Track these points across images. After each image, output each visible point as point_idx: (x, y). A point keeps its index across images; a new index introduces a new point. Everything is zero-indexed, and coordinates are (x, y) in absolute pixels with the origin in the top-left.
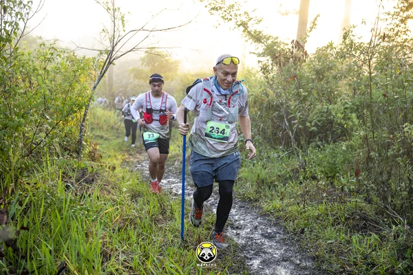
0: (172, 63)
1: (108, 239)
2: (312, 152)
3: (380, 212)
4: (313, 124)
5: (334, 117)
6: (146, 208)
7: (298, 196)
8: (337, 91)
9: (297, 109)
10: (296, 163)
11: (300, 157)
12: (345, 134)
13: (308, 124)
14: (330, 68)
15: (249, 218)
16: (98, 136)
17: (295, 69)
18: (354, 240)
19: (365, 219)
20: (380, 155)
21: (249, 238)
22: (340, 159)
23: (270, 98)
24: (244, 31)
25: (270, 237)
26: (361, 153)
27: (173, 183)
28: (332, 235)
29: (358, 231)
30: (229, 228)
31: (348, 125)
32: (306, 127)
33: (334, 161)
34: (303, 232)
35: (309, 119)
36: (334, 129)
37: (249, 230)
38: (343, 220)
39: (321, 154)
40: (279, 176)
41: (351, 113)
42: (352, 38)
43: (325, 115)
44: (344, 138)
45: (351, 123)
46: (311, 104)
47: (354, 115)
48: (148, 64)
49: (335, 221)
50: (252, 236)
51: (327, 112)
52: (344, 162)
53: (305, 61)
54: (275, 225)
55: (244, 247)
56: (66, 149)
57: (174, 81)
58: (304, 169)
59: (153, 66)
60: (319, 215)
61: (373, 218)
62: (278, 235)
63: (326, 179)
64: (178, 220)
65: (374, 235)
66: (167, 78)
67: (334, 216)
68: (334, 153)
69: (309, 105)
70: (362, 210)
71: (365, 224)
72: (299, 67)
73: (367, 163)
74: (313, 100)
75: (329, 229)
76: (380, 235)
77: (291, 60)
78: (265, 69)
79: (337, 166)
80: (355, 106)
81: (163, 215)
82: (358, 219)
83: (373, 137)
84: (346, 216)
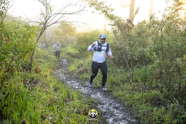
0: (73, 28)
1: (44, 110)
2: (136, 70)
3: (166, 97)
4: (136, 57)
5: (146, 54)
6: (61, 95)
7: (129, 89)
8: (147, 42)
9: (129, 50)
10: (129, 74)
11: (131, 72)
12: (150, 61)
13: (134, 57)
14: (144, 32)
15: (107, 99)
16: (39, 61)
17: (128, 32)
18: (154, 110)
19: (159, 100)
20: (166, 71)
21: (108, 109)
22: (148, 73)
23: (117, 45)
24: (105, 15)
25: (117, 108)
26: (158, 70)
27: (73, 83)
28: (144, 108)
29: (156, 106)
30: (99, 104)
31: (152, 58)
32: (133, 58)
33: (146, 74)
34: (131, 106)
36: (146, 59)
37: (107, 105)
38: (150, 101)
39: (140, 70)
40: (121, 80)
41: (153, 52)
42: (154, 19)
43: (142, 53)
44: (150, 63)
47: (154, 53)
48: (62, 28)
49: (146, 101)
50: (109, 108)
51: (143, 51)
52: (150, 74)
53: (133, 29)
54: (119, 103)
55: (105, 113)
56: (24, 68)
57: (74, 36)
58: (132, 77)
59: (64, 29)
60: (139, 99)
61: (163, 100)
62: (120, 107)
63: (142, 82)
64: (75, 100)
65: (163, 108)
66: (70, 35)
67: (146, 99)
68: (146, 70)
69: (135, 48)
70: (158, 96)
71: (159, 103)
72: (130, 31)
73: (160, 75)
74: (136, 46)
75: (143, 105)
76: (166, 107)
77: (127, 28)
78: (115, 32)
79: (147, 76)
80: (155, 49)
81: (69, 98)
82: (156, 100)
83: (163, 63)
84: (151, 99)
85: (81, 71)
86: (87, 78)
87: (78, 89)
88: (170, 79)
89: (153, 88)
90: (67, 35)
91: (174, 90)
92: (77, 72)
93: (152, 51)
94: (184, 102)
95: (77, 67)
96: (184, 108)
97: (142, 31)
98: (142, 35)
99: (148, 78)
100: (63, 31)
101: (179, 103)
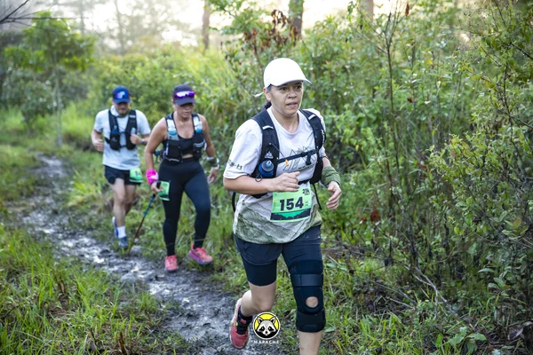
0: (82, 41)
3: (407, 279)
5: (339, 134)
6: (34, 291)
8: (347, 90)
12: (360, 158)
18: (364, 326)
19: (382, 292)
20: (408, 192)
22: (352, 197)
23: (244, 102)
26: (380, 192)
27: (86, 246)
28: (331, 321)
29: (372, 311)
31: (360, 146)
33: (343, 203)
34: (290, 316)
36: (343, 152)
38: (350, 295)
41: (365, 127)
44: (359, 165)
45: (364, 143)
47: (370, 130)
49: (338, 297)
51: (333, 124)
52: (356, 204)
53: (294, 44)
57: (87, 70)
59: (49, 45)
61: (394, 289)
63: (329, 231)
64: (88, 308)
65: (393, 316)
66: (74, 66)
67: (337, 289)
70: (376, 279)
71: (381, 300)
72: (284, 55)
73: (390, 205)
75: (328, 311)
76: (403, 315)
77: (273, 42)
78: (232, 56)
79: (347, 210)
80: (374, 114)
81: (62, 302)
82: (372, 293)
83: (397, 165)
84: (354, 288)
86: (134, 226)
87: (101, 265)
88: (423, 220)
89: (363, 253)
90: (61, 67)
91: (430, 255)
92: (100, 205)
94: (462, 294)
95: (99, 188)
96: (460, 313)
97: (327, 53)
98: (328, 65)
99: (350, 216)
100: (46, 52)
101: (446, 297)
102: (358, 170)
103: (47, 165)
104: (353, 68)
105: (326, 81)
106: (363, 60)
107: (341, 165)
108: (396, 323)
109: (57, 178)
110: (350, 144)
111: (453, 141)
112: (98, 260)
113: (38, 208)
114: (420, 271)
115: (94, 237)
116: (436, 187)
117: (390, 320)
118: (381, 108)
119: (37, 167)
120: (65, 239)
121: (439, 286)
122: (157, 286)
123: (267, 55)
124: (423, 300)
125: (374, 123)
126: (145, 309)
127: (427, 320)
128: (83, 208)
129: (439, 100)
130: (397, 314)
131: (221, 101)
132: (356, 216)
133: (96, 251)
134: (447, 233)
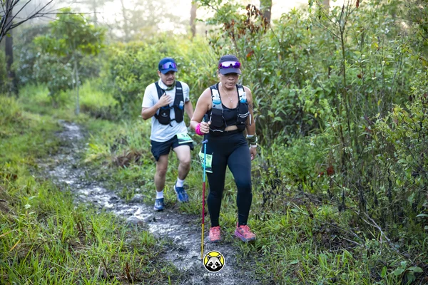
0: (95, 31)
2: (276, 149)
3: (356, 222)
4: (277, 113)
5: (301, 105)
6: (59, 228)
7: (257, 206)
8: (307, 69)
9: (257, 94)
11: (262, 155)
12: (318, 124)
13: (270, 113)
17: (253, 43)
18: (322, 260)
19: (336, 232)
20: (358, 151)
22: (311, 155)
26: (333, 149)
27: (98, 194)
28: (295, 255)
29: (328, 248)
31: (319, 114)
32: (269, 119)
33: (304, 160)
35: (272, 106)
36: (304, 119)
38: (310, 234)
39: (288, 151)
41: (324, 98)
43: (292, 101)
44: (317, 130)
45: (322, 112)
46: (274, 87)
47: (326, 101)
49: (300, 236)
51: (296, 96)
52: (315, 160)
53: (265, 32)
57: (99, 55)
58: (267, 171)
59: (70, 34)
60: (281, 230)
61: (346, 230)
63: (293, 183)
64: (101, 243)
65: (346, 252)
66: (89, 51)
67: (300, 230)
68: (304, 149)
69: (272, 89)
70: (331, 222)
71: (336, 239)
72: (257, 41)
73: (343, 162)
74: (277, 82)
75: (292, 247)
76: (354, 251)
77: (248, 30)
78: (215, 42)
79: (307, 166)
80: (330, 88)
81: (80, 238)
82: (328, 234)
83: (349, 129)
84: (313, 229)
85: (120, 159)
86: (136, 178)
87: (110, 209)
88: (370, 174)
89: (321, 200)
90: (79, 52)
91: (376, 202)
92: (109, 161)
93: (321, 96)
94: (402, 234)
95: (109, 148)
96: (401, 250)
97: (292, 39)
98: (292, 48)
99: (310, 171)
100: (67, 40)
101: (389, 237)
102: (317, 133)
103: (68, 130)
104: (313, 51)
105: (290, 62)
106: (321, 44)
107: (302, 129)
108: (348, 257)
109: (76, 141)
110: (310, 112)
111: (396, 109)
112: (108, 205)
113: (61, 164)
114: (367, 215)
115: (104, 187)
116: (381, 147)
117: (343, 255)
118: (336, 83)
119: (60, 132)
120: (82, 188)
121: (383, 228)
122: (155, 226)
123: (243, 41)
124: (371, 239)
125: (330, 95)
126: (146, 245)
127: (374, 255)
128: (96, 163)
129: (384, 76)
130: (349, 250)
131: (206, 78)
132: (314, 170)
133: (107, 198)
134: (390, 185)
